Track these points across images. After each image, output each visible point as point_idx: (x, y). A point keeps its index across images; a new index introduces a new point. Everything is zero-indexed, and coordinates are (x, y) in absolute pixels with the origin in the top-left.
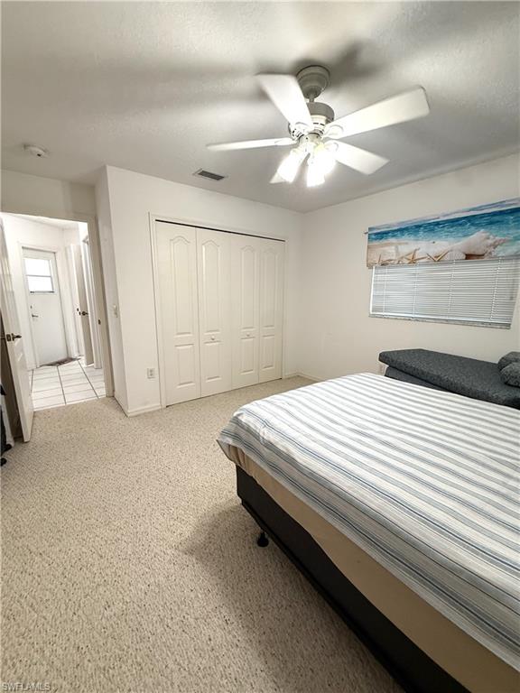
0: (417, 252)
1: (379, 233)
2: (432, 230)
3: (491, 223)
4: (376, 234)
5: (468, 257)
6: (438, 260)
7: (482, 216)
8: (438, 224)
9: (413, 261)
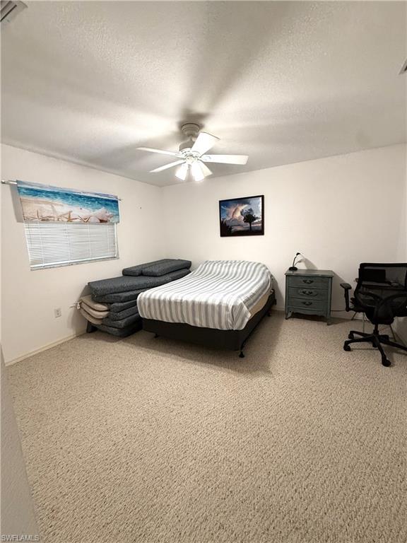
0: (71, 214)
1: (32, 190)
2: (77, 200)
3: (106, 205)
4: (27, 189)
5: (102, 221)
6: (86, 221)
7: (102, 199)
8: (80, 197)
9: (70, 220)
